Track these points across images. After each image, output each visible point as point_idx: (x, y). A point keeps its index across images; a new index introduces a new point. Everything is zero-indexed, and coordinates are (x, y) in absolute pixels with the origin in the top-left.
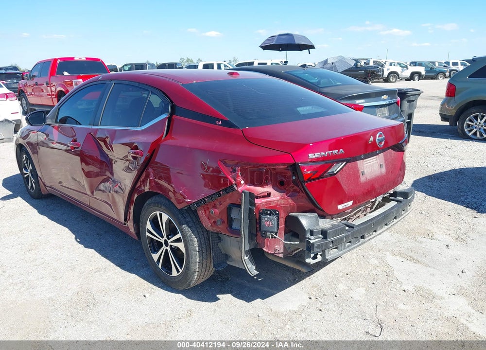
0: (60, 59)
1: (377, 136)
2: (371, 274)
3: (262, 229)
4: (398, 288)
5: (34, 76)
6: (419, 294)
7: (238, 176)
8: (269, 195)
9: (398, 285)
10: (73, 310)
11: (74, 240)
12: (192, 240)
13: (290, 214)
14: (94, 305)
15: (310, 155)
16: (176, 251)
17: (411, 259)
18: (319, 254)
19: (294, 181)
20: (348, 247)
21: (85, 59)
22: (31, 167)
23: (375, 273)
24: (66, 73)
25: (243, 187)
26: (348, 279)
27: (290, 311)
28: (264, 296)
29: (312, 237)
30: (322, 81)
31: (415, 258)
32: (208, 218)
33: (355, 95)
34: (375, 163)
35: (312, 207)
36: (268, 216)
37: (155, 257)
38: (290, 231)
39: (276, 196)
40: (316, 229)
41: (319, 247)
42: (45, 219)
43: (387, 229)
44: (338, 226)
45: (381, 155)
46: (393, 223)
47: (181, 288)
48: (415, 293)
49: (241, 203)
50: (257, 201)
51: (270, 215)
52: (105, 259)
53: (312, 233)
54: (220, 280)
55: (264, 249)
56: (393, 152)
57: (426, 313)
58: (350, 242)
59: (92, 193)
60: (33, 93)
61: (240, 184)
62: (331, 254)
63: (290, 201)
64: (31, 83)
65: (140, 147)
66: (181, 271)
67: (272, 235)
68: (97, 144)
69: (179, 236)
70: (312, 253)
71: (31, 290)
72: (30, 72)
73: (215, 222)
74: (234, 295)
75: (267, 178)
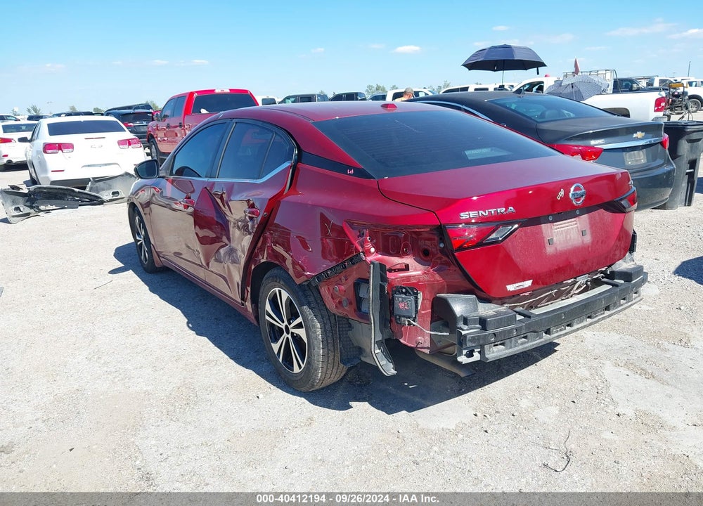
0: (197, 92)
1: (572, 189)
2: (573, 389)
3: (396, 312)
4: (609, 411)
5: (166, 116)
6: (640, 420)
7: (367, 242)
8: (407, 268)
9: (611, 407)
10: (171, 408)
11: (185, 325)
12: (314, 326)
13: (438, 295)
14: (195, 404)
15: (462, 214)
16: (297, 339)
17: (643, 372)
18: (476, 350)
19: (442, 251)
20: (522, 344)
21: (228, 91)
22: (143, 233)
23: (580, 387)
24: (204, 111)
25: (374, 257)
26: (537, 394)
27: (443, 429)
28: (412, 408)
29: (466, 327)
30: (547, 113)
31: (650, 371)
32: (333, 298)
33: (591, 132)
34: (572, 228)
35: (470, 286)
36: (403, 296)
37: (275, 347)
38: (440, 319)
39: (416, 270)
40: (473, 315)
41: (473, 340)
42: (156, 297)
43: (591, 324)
44: (505, 313)
45: (585, 217)
46: (602, 316)
47: (303, 389)
48: (634, 420)
49: (370, 277)
50: (391, 276)
51: (405, 294)
52: (218, 350)
53: (466, 321)
54: (359, 383)
55: (402, 341)
56: (606, 213)
57: (643, 446)
58: (525, 337)
59: (208, 264)
60: (166, 139)
61: (370, 252)
62: (493, 352)
63: (437, 277)
64: (162, 125)
65: (257, 205)
66: (303, 366)
67: (409, 321)
68: (213, 202)
69: (300, 320)
70: (464, 349)
71: (127, 380)
72: (162, 111)
73: (340, 302)
74: (372, 404)
75: (406, 246)
